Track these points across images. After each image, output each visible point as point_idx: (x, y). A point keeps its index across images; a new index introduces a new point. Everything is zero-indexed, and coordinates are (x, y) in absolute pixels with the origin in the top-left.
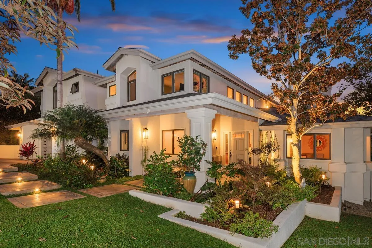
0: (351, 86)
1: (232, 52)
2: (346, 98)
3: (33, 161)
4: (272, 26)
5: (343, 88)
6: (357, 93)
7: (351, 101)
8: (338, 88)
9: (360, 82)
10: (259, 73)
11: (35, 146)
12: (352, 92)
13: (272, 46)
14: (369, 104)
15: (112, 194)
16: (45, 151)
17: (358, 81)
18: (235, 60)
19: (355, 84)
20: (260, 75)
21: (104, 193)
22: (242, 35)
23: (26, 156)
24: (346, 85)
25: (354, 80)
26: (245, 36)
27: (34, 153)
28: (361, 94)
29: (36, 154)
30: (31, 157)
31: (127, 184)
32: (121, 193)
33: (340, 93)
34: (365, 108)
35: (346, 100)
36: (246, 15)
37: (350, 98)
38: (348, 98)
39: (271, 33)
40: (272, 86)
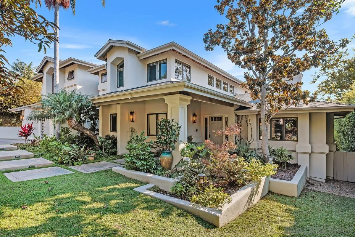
0: (324, 74)
1: (207, 45)
2: (320, 85)
3: (31, 141)
4: (245, 21)
5: (317, 77)
6: (329, 81)
7: (324, 88)
8: (313, 76)
9: (332, 71)
10: (235, 63)
11: (33, 128)
12: (325, 80)
13: (244, 39)
14: (340, 91)
15: (98, 171)
16: (43, 132)
17: (330, 71)
18: (210, 51)
19: (327, 73)
20: (235, 64)
21: (90, 170)
22: (217, 29)
23: (25, 137)
24: (320, 73)
25: (326, 69)
26: (219, 30)
27: (32, 134)
28: (333, 82)
29: (34, 134)
30: (29, 138)
31: (113, 162)
32: (105, 170)
33: (314, 81)
34: (337, 95)
35: (320, 87)
36: (221, 12)
37: (323, 85)
38: (321, 85)
39: (244, 27)
40: (244, 75)
